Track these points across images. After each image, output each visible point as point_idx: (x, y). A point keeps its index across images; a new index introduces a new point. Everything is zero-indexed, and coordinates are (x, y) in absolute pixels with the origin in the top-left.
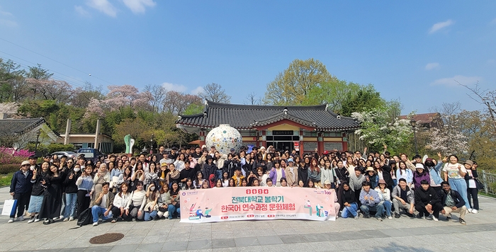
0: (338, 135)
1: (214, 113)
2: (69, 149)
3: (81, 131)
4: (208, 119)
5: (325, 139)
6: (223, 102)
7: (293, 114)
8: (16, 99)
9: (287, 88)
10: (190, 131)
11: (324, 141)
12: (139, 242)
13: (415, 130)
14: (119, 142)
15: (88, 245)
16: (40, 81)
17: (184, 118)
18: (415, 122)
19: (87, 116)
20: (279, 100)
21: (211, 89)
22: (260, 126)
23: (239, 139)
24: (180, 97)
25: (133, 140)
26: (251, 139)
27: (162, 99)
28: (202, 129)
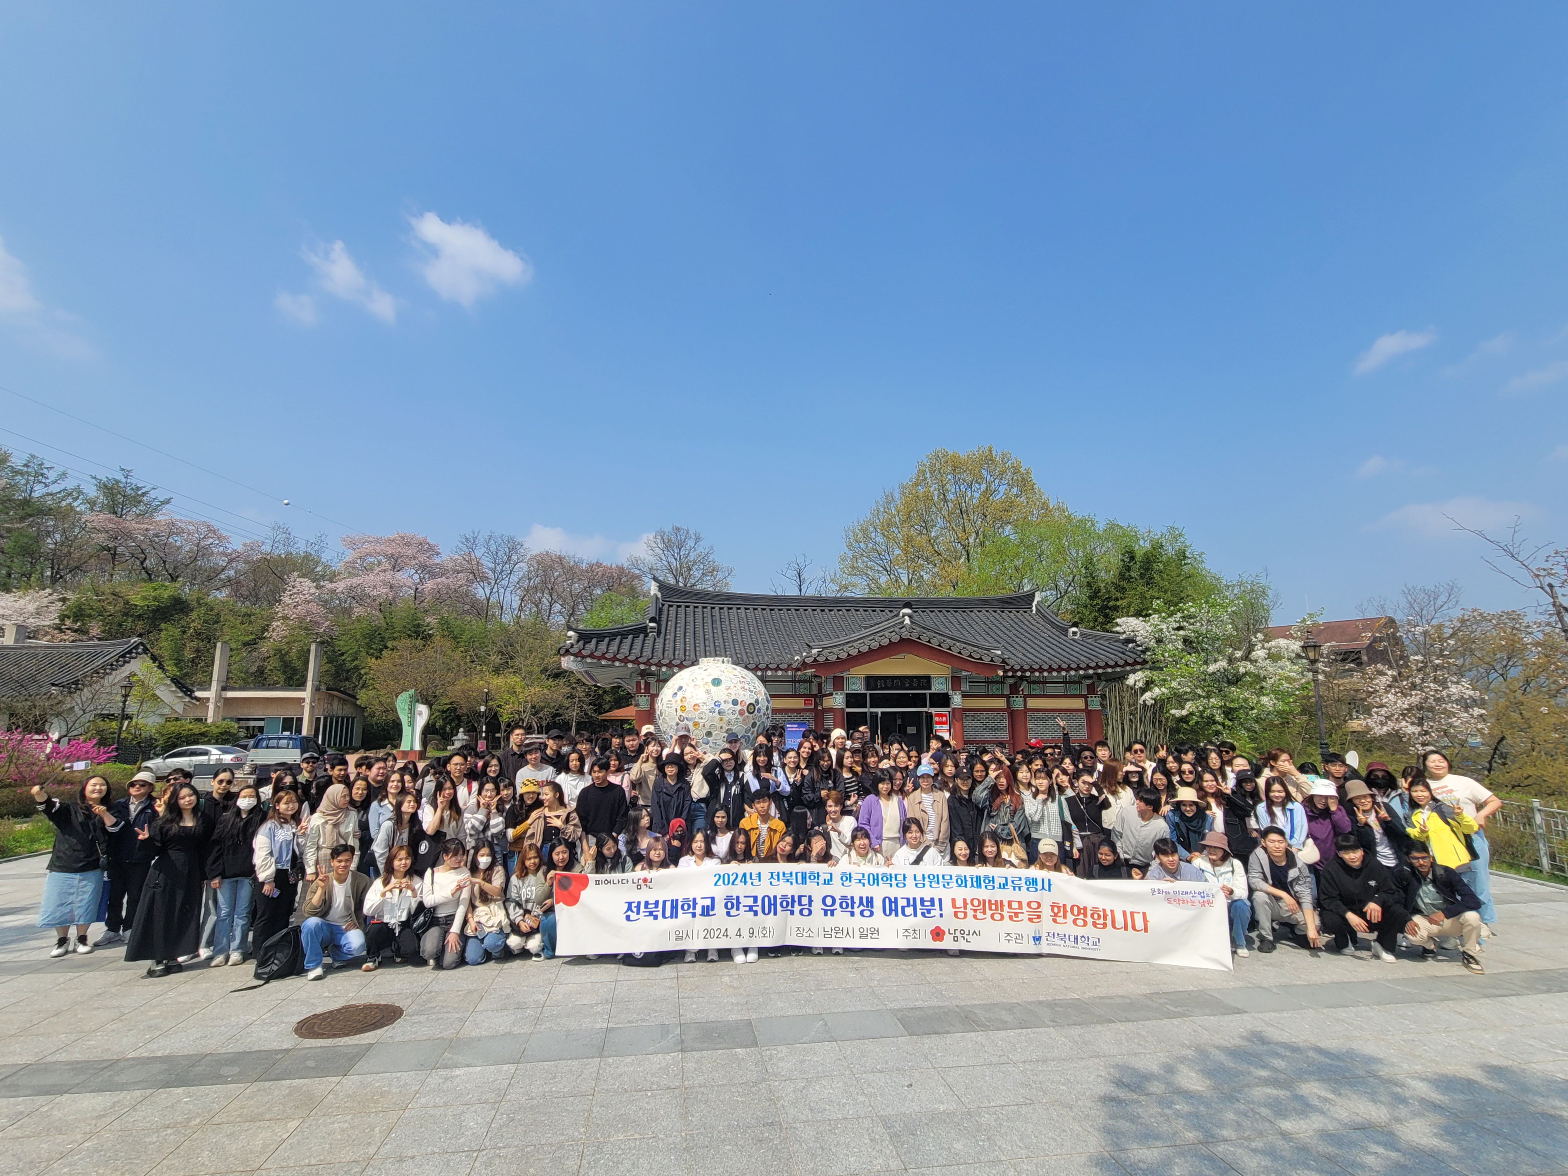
0: (1073, 689)
1: (681, 622)
2: (225, 739)
3: (260, 679)
4: (660, 640)
5: (1032, 703)
6: (706, 585)
7: (929, 624)
8: (54, 580)
9: (909, 540)
10: (606, 678)
11: (1026, 710)
12: (449, 1033)
13: (1316, 672)
14: (380, 717)
15: (291, 1041)
16: (130, 522)
17: (584, 637)
18: (1316, 647)
19: (278, 631)
20: (883, 579)
21: (668, 545)
22: (827, 664)
23: (763, 705)
24: (571, 572)
25: (423, 710)
26: (799, 703)
27: (514, 578)
28: (644, 674)
